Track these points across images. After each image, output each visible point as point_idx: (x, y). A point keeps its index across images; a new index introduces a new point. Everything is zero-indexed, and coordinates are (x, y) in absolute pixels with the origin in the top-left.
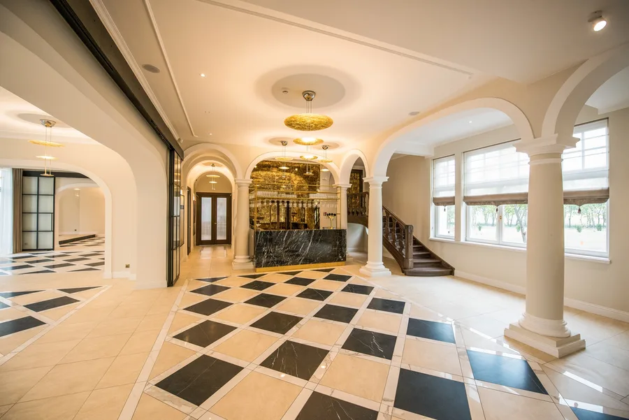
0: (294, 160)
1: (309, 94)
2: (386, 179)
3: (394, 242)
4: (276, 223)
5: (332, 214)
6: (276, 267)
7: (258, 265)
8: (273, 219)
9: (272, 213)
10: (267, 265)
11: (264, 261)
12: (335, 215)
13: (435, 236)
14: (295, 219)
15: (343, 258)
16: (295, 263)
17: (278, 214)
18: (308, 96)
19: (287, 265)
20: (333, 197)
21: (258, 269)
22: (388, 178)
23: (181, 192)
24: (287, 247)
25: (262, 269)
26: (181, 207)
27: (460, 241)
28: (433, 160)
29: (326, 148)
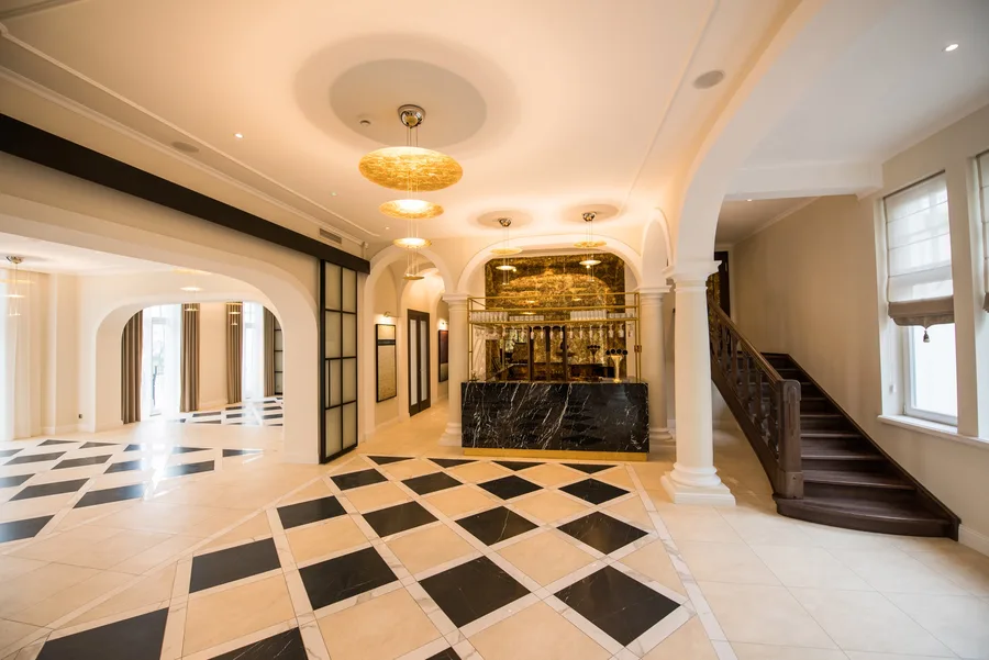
0: (524, 252)
1: (407, 113)
3: (758, 421)
6: (498, 451)
10: (481, 444)
11: (476, 436)
12: (626, 352)
13: (904, 412)
15: (640, 444)
16: (534, 446)
18: (410, 116)
19: (518, 447)
21: (467, 450)
22: (720, 262)
23: (382, 320)
24: (519, 414)
25: (473, 450)
26: (379, 343)
27: (977, 436)
28: (884, 198)
29: (589, 217)
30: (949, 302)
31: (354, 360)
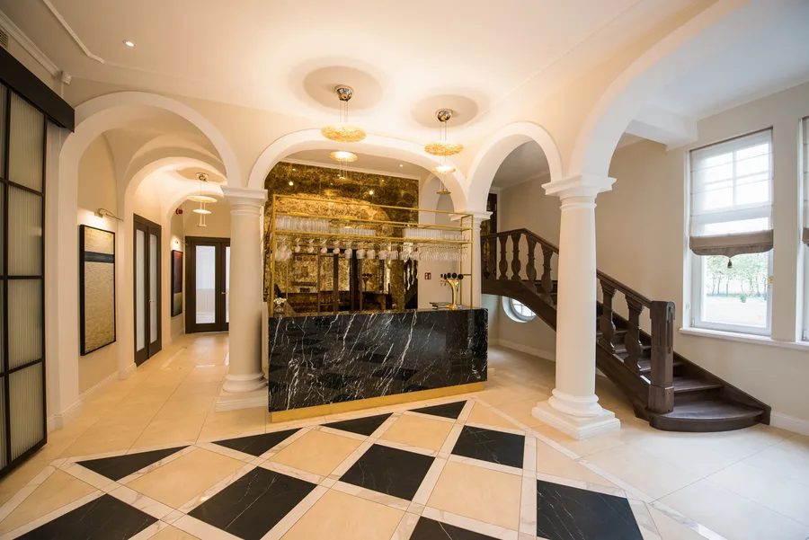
2: (608, 184)
4: (330, 292)
5: (454, 276)
6: (325, 407)
7: (277, 405)
8: (327, 285)
9: (322, 273)
10: (299, 403)
11: (292, 393)
12: (461, 277)
13: (691, 326)
14: (368, 286)
15: (480, 373)
16: (371, 393)
17: (336, 276)
19: (352, 398)
20: (452, 237)
21: (276, 415)
22: (614, 180)
23: (90, 219)
24: (354, 355)
25: (287, 413)
26: (84, 257)
27: (794, 341)
28: (691, 151)
29: (443, 117)
30: (770, 234)
31: (38, 282)
